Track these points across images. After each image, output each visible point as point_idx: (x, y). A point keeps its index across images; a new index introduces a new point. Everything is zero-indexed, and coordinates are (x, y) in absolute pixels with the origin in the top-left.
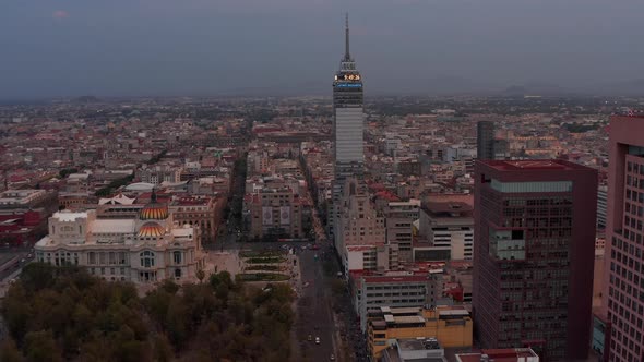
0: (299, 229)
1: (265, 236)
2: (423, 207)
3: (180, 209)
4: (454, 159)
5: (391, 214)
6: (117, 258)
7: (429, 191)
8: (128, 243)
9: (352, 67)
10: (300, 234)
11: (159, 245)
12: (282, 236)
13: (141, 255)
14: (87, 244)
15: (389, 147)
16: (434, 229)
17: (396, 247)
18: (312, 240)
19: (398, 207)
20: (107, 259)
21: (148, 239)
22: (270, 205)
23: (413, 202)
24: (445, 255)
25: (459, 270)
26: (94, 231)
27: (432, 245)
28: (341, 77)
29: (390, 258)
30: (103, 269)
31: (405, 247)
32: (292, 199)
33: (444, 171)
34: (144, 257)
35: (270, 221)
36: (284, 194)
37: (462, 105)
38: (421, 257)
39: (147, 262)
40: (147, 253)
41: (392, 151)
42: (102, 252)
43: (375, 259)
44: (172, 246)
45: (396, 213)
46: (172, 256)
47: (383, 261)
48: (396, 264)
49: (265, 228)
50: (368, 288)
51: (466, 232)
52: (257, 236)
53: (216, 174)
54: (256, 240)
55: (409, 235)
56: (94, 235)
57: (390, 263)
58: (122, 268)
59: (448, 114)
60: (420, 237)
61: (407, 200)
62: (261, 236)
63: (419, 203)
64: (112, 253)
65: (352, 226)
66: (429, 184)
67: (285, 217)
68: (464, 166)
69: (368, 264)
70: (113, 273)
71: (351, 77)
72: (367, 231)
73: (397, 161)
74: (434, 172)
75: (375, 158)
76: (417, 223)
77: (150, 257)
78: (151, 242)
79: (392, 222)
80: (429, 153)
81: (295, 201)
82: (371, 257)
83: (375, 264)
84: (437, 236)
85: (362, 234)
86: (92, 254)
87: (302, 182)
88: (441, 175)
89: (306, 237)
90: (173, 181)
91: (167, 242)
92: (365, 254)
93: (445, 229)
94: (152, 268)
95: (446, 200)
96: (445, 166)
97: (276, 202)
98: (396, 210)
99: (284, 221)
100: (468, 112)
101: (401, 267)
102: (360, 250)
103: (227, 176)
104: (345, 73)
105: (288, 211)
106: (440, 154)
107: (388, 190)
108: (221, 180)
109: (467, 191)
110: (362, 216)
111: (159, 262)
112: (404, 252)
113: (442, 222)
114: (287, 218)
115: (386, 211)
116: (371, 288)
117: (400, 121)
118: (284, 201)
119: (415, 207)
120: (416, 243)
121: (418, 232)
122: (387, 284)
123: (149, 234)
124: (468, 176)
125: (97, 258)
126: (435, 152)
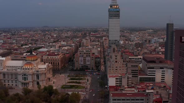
0: (94, 66)
1: (80, 69)
2: (144, 59)
3: (48, 58)
4: (155, 43)
5: (130, 61)
6: (14, 76)
7: (146, 53)
8: (19, 70)
9: (116, 2)
10: (94, 68)
11: (31, 72)
12: (86, 69)
13: (23, 75)
14: (3, 70)
15: (132, 39)
16: (148, 68)
17: (130, 76)
18: (99, 71)
19: (133, 58)
20: (10, 77)
21: (26, 69)
22: (82, 57)
23: (139, 57)
24: (153, 80)
25: (160, 87)
26: (7, 65)
27: (147, 75)
28: (111, 6)
29: (128, 81)
30: (8, 81)
31: (135, 76)
32: (91, 55)
33: (151, 47)
34: (24, 77)
35: (82, 63)
36: (88, 52)
37: (156, 29)
38: (142, 80)
39: (25, 79)
40: (25, 75)
41: (133, 40)
42: (8, 74)
43: (121, 81)
44: (36, 72)
45: (132, 61)
46: (36, 76)
47: (124, 82)
48: (130, 84)
49: (80, 66)
50: (113, 100)
51: (162, 70)
52: (77, 69)
53: (70, 46)
54: (77, 70)
55: (137, 70)
56: (7, 67)
57: (128, 83)
58: (16, 81)
59: (151, 31)
60: (142, 71)
61: (137, 56)
62: (79, 69)
63: (142, 57)
64: (12, 75)
65: (112, 66)
66: (146, 51)
67: (88, 62)
68: (158, 45)
69: (118, 84)
70: (12, 83)
71: (115, 7)
72: (118, 68)
73: (134, 43)
74: (147, 47)
75: (127, 42)
76: (141, 65)
77: (26, 77)
78: (27, 71)
79: (129, 65)
80: (146, 41)
81: (92, 55)
82: (119, 80)
83: (121, 84)
84: (149, 71)
85: (116, 69)
86: (4, 75)
87: (99, 49)
88: (150, 48)
89: (96, 69)
90: (56, 48)
91: (34, 70)
92: (116, 79)
93: (153, 68)
94: (27, 81)
95: (152, 56)
96: (151, 45)
97: (85, 56)
98: (132, 60)
99: (88, 63)
100: (157, 31)
101: (133, 85)
102: (114, 77)
103: (74, 47)
104: (113, 5)
105: (89, 59)
106: (149, 41)
107: (130, 52)
108: (71, 48)
109: (161, 53)
110: (116, 62)
111: (30, 79)
112: (135, 78)
113: (152, 65)
114: (89, 62)
115: (127, 60)
116: (115, 100)
117: (136, 33)
118: (88, 55)
119: (140, 58)
120: (140, 74)
121: (141, 69)
122: (123, 98)
123: (26, 67)
124: (160, 48)
125: (6, 76)
126: (148, 41)
